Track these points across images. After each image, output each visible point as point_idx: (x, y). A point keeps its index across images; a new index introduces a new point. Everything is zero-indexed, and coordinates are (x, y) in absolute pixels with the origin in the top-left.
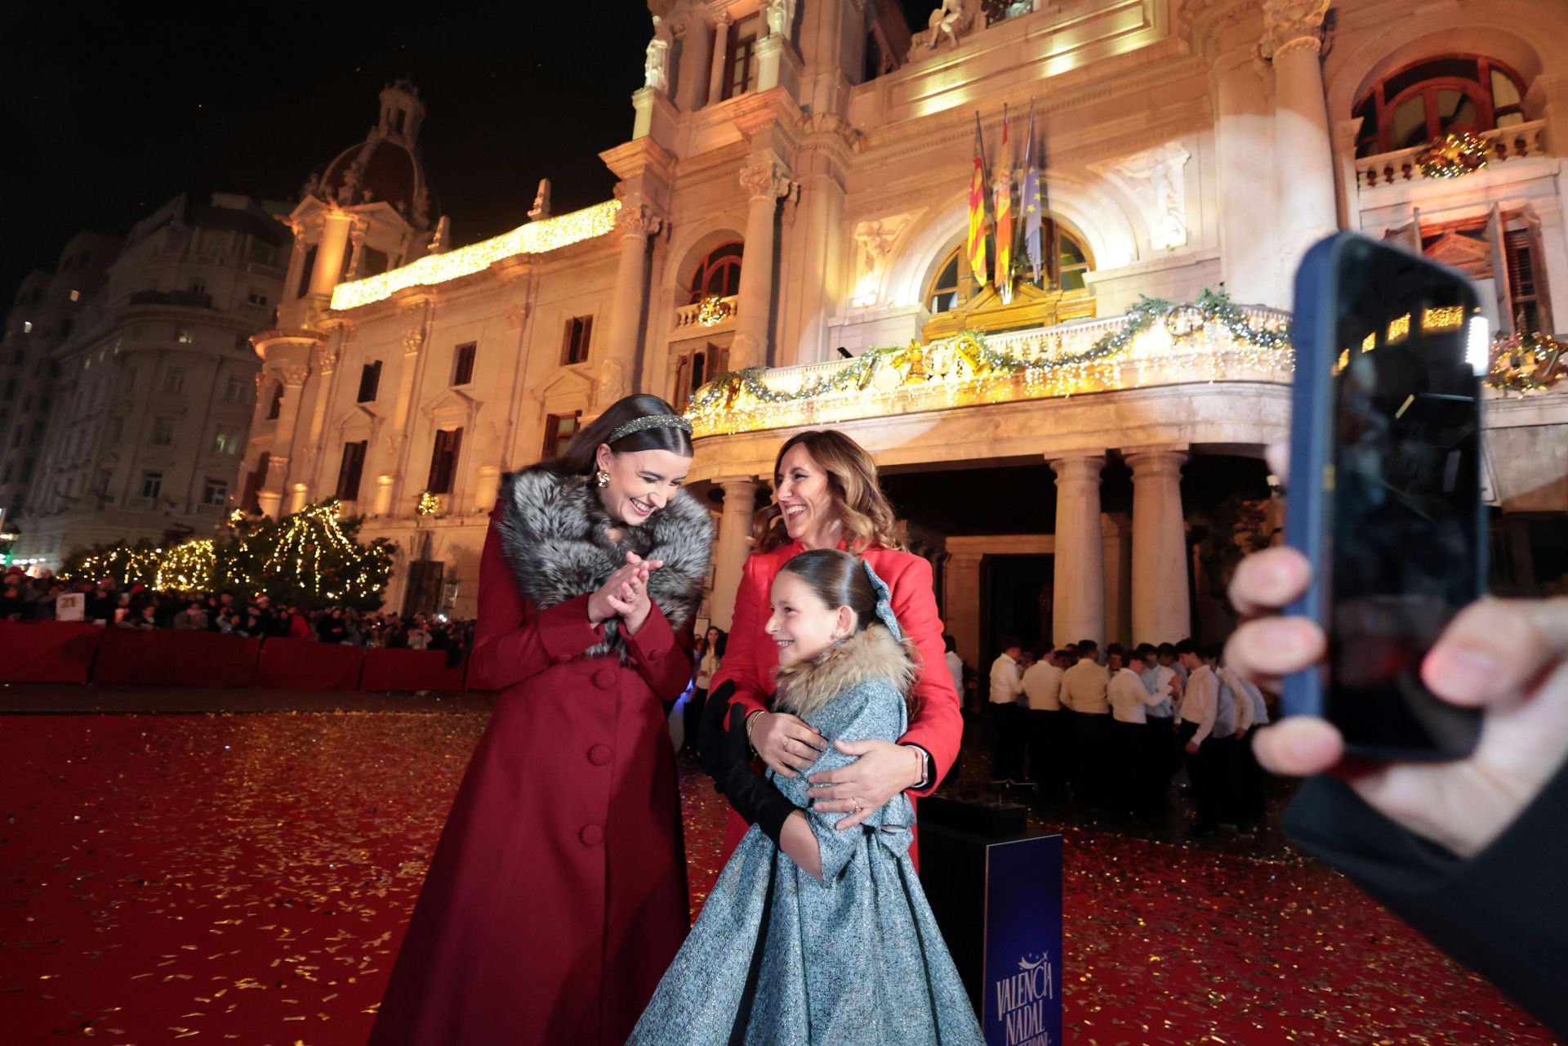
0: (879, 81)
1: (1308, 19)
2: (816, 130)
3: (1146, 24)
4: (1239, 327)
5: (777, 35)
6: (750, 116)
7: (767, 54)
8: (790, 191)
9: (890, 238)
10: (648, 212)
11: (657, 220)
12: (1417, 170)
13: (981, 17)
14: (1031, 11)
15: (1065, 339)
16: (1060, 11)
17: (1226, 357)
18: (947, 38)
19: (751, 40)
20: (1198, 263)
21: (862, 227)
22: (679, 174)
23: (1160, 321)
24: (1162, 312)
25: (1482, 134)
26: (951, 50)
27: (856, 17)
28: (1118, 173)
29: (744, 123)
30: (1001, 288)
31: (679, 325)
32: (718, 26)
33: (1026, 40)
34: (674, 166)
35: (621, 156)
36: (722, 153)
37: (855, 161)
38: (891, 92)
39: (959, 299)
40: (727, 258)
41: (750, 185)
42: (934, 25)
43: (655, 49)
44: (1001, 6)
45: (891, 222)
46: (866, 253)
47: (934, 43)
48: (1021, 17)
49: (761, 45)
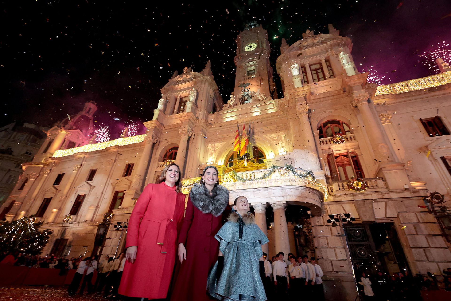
0: (215, 113)
1: (305, 110)
2: (200, 122)
3: (274, 108)
4: (295, 173)
5: (191, 101)
6: (183, 118)
7: (189, 106)
8: (192, 135)
9: (217, 148)
10: (154, 138)
11: (156, 140)
12: (332, 142)
13: (239, 103)
14: (250, 103)
15: (256, 174)
16: (256, 103)
17: (292, 180)
18: (231, 106)
19: (185, 102)
20: (289, 159)
21: (210, 145)
22: (164, 129)
23: (277, 171)
24: (277, 169)
25: (343, 136)
26: (232, 108)
27: (211, 100)
28: (270, 137)
29: (181, 119)
30: (244, 162)
31: (159, 167)
32: (178, 98)
33: (249, 108)
34: (163, 127)
35: (149, 124)
36: (176, 125)
37: (209, 130)
38: (218, 116)
39: (234, 164)
40: (174, 150)
41: (182, 133)
42: (229, 103)
43: (162, 101)
44: (243, 101)
45: (217, 145)
46: (211, 151)
47: (229, 107)
48: (247, 103)
49: (187, 103)
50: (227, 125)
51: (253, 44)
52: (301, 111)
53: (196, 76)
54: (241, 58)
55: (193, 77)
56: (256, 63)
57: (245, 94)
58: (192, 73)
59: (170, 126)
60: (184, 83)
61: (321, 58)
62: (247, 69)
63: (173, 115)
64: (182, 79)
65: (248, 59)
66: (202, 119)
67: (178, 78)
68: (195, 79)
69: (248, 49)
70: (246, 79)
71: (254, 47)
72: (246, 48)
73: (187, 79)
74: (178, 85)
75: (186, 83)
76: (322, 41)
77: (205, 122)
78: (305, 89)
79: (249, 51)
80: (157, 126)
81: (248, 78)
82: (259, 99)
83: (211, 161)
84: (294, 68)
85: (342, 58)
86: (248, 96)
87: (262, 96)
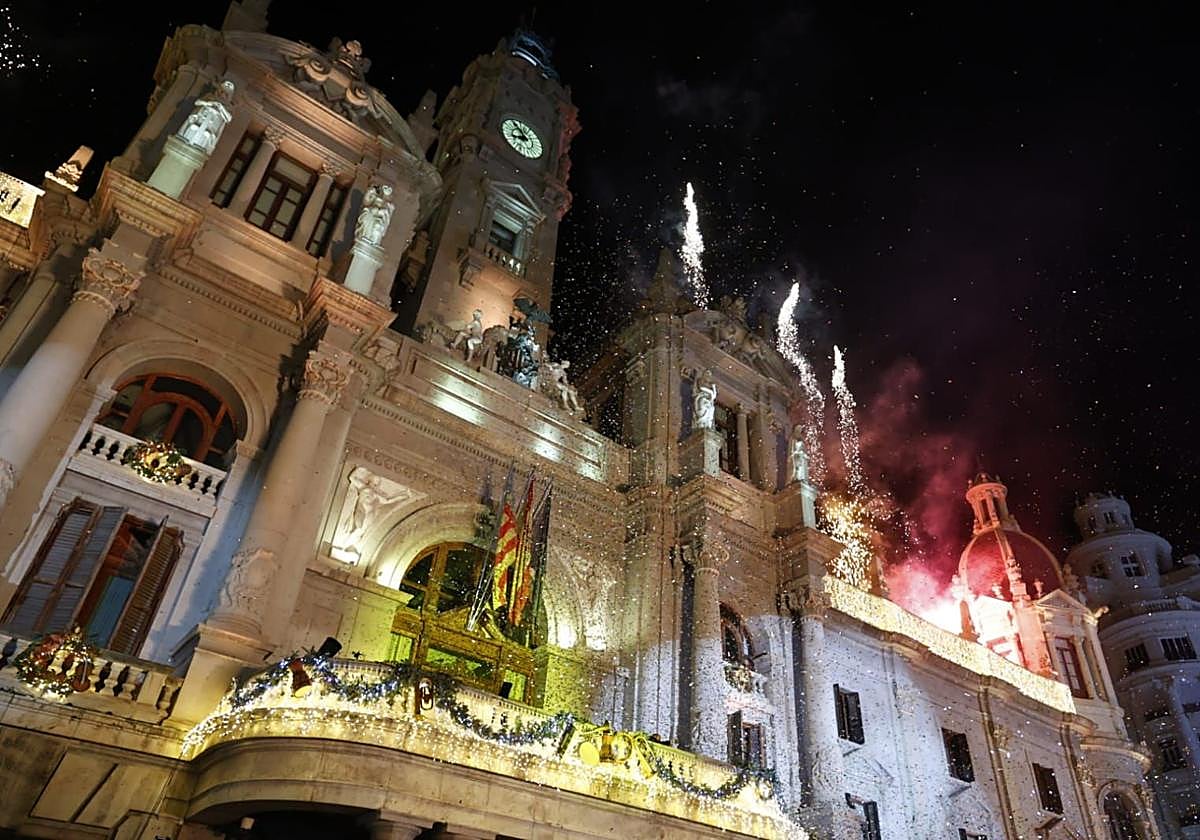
0: (406, 340)
1: (718, 559)
3: (599, 464)
5: (378, 246)
7: (365, 257)
13: (495, 361)
16: (548, 406)
18: (465, 350)
26: (468, 365)
29: (332, 307)
30: (469, 613)
31: (83, 446)
32: (266, 142)
33: (526, 409)
34: (186, 254)
35: (143, 198)
36: (259, 293)
37: (370, 398)
38: (415, 362)
39: (429, 603)
40: (186, 399)
41: (318, 376)
42: (458, 332)
43: (215, 112)
44: (510, 364)
45: (389, 486)
46: (358, 502)
47: (454, 345)
48: (523, 386)
49: (361, 242)
50: (448, 428)
51: (537, 143)
53: (389, 125)
54: (491, 152)
55: (377, 116)
56: (532, 220)
58: (381, 99)
59: (229, 276)
60: (327, 106)
61: (742, 404)
62: (496, 213)
63: (232, 218)
64: (321, 78)
65: (511, 182)
66: (392, 355)
67: (311, 60)
68: (381, 134)
69: (514, 136)
70: (491, 253)
71: (532, 148)
72: (508, 128)
73: (344, 100)
74: (296, 87)
75: (338, 116)
76: (758, 357)
77: (390, 371)
78: (734, 498)
79: (514, 146)
80: (177, 235)
81: (498, 258)
82: (561, 397)
83: (351, 547)
84: (709, 398)
85: (797, 456)
86: (528, 358)
87: (571, 392)
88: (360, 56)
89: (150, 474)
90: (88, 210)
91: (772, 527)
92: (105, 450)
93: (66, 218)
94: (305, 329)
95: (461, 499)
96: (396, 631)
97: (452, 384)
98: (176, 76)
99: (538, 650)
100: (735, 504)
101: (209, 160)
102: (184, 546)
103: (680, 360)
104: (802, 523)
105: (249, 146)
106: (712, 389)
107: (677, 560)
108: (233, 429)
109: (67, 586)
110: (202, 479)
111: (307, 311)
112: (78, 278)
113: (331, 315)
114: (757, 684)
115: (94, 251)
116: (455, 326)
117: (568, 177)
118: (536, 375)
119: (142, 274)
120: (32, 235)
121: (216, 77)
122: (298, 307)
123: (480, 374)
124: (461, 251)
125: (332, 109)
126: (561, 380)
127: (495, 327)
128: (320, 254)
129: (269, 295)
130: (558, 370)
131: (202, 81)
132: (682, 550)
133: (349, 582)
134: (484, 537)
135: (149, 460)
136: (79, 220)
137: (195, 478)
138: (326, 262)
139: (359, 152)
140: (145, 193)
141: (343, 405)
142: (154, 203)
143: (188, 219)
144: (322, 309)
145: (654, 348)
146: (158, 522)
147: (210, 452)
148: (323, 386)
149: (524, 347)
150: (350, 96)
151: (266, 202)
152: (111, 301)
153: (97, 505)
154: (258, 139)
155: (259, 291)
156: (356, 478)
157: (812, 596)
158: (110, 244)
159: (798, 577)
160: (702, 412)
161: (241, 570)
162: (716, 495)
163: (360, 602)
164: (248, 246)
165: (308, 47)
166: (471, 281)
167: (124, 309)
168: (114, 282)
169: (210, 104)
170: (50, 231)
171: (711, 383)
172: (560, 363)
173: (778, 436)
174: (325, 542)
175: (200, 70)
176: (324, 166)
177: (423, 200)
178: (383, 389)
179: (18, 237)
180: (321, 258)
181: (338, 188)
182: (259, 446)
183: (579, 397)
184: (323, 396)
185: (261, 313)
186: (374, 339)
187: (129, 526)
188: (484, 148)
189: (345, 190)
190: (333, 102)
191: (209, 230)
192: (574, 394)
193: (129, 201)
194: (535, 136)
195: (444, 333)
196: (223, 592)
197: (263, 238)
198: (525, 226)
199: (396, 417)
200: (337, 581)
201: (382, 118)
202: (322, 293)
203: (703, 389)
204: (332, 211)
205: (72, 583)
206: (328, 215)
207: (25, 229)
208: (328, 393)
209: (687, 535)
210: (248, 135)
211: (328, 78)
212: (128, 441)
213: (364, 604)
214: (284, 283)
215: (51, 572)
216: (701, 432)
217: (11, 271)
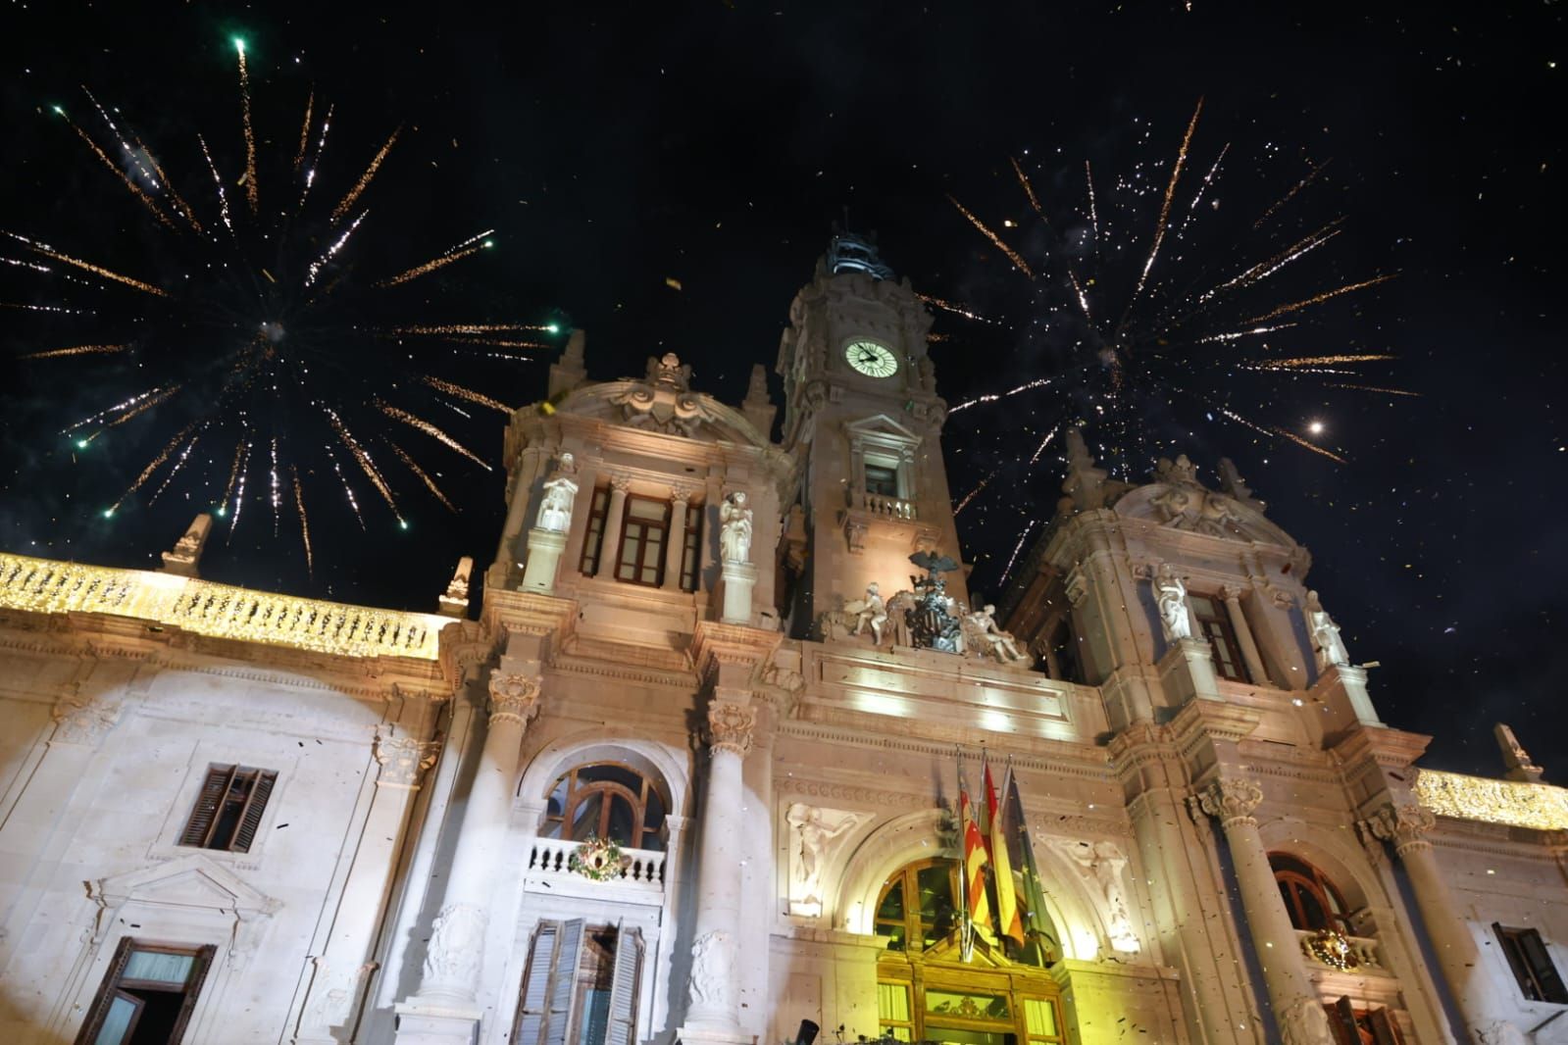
0: (806, 645)
1: (1249, 802)
2: (779, 682)
3: (1065, 718)
5: (748, 564)
16: (985, 667)
19: (648, 523)
20: (1160, 980)
25: (1346, 938)
28: (1065, 852)
29: (718, 647)
30: (961, 942)
31: (532, 863)
32: (616, 491)
33: (959, 679)
34: (572, 640)
35: (523, 604)
36: (647, 655)
37: (785, 724)
38: (822, 664)
39: (911, 939)
40: (610, 784)
41: (724, 726)
42: (858, 614)
43: (561, 489)
44: (925, 631)
45: (832, 817)
46: (803, 843)
47: (858, 632)
48: (949, 653)
49: (729, 566)
50: (877, 730)
51: (889, 357)
52: (1237, 801)
53: (725, 425)
54: (841, 391)
55: (710, 420)
56: (908, 448)
57: (933, 605)
58: (708, 401)
59: (616, 647)
60: (661, 433)
61: (1226, 586)
62: (866, 456)
63: (604, 583)
64: (647, 407)
65: (875, 415)
66: (792, 673)
67: (634, 392)
68: (721, 439)
69: (862, 361)
70: (873, 505)
71: (885, 365)
72: (853, 355)
73: (675, 418)
74: (626, 426)
75: (674, 437)
76: (1229, 521)
77: (797, 690)
78: (1248, 717)
79: (864, 372)
80: (560, 628)
81: (881, 506)
82: (995, 650)
83: (810, 896)
84: (1175, 598)
85: (1322, 633)
86: (944, 617)
87: (1007, 641)
88: (680, 365)
89: (595, 875)
90: (481, 630)
91: (1318, 737)
92: (552, 862)
93: (465, 643)
94: (701, 676)
95: (914, 808)
96: (885, 980)
97: (868, 678)
98: (521, 462)
99: (1054, 968)
100: (1250, 726)
101: (568, 539)
102: (645, 942)
103: (1127, 560)
104: (1355, 720)
105: (601, 499)
106: (1175, 586)
107: (1196, 813)
108: (660, 803)
109: (553, 1012)
110: (644, 866)
111: (696, 657)
112: (489, 700)
113: (720, 655)
114: (1364, 953)
115: (495, 672)
116: (853, 608)
117: (933, 381)
118: (959, 634)
119: (540, 679)
120: (443, 666)
121: (555, 448)
122: (686, 655)
123: (896, 658)
124: (840, 515)
125: (666, 433)
126: (990, 631)
127: (897, 594)
128: (694, 588)
129: (656, 654)
130: (983, 620)
131: (544, 457)
132: (1200, 802)
133: (817, 938)
134: (952, 847)
135: (591, 861)
136: (476, 641)
137: (638, 866)
138: (702, 595)
139: (703, 464)
140: (523, 599)
141: (758, 744)
142: (533, 606)
143: (565, 610)
144: (709, 651)
145: (1090, 554)
146: (615, 924)
147: (646, 834)
148: (731, 735)
149: (936, 607)
150: (680, 413)
151: (630, 555)
152: (520, 715)
153: (557, 921)
154: (606, 490)
155: (645, 652)
156: (794, 818)
157: (1402, 817)
158: (506, 660)
159: (1375, 795)
160: (1172, 618)
161: (703, 960)
162: (1220, 721)
163: (835, 959)
164: (625, 607)
165: (628, 381)
166: (860, 544)
167: (534, 716)
168: (519, 695)
169: (556, 483)
170: (456, 659)
171: (1172, 578)
172: (983, 611)
173: (1290, 611)
174: (783, 899)
175: (541, 448)
176: (674, 493)
177: (782, 487)
178: (795, 710)
179: (433, 671)
180: (696, 593)
181: (694, 508)
182: (688, 816)
183: (1016, 643)
184: (733, 745)
185: (654, 674)
186: (768, 664)
187: (590, 934)
188: (833, 389)
189: (700, 508)
190: (666, 424)
191: (586, 605)
192: (1009, 641)
193: (512, 612)
194: (884, 351)
195: (844, 621)
196: (692, 990)
197: (637, 593)
198: (902, 457)
199: (818, 735)
200: (804, 940)
201: (717, 420)
202: (704, 637)
203: (1164, 589)
204: (695, 533)
205: (555, 1009)
206: (691, 541)
207: (436, 662)
208: (739, 741)
209: (1200, 776)
210: (597, 490)
211: (655, 404)
212: (569, 847)
213: (840, 960)
214: (668, 631)
215: (535, 1003)
216: (1178, 644)
217: (434, 704)
